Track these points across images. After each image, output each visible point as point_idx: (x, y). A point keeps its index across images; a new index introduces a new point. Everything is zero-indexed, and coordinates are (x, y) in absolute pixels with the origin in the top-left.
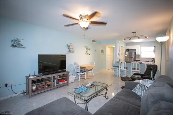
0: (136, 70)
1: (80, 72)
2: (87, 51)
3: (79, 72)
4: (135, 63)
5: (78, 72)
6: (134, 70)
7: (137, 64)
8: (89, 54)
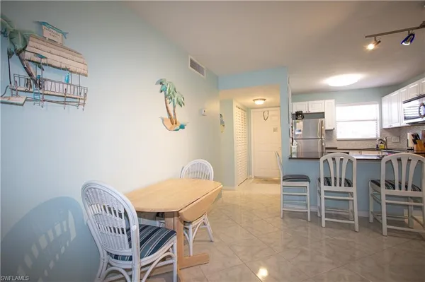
0: (410, 193)
1: (135, 250)
2: (171, 107)
3: (126, 252)
4: (404, 162)
5: (116, 257)
6: (396, 192)
7: (413, 164)
8: (182, 127)
